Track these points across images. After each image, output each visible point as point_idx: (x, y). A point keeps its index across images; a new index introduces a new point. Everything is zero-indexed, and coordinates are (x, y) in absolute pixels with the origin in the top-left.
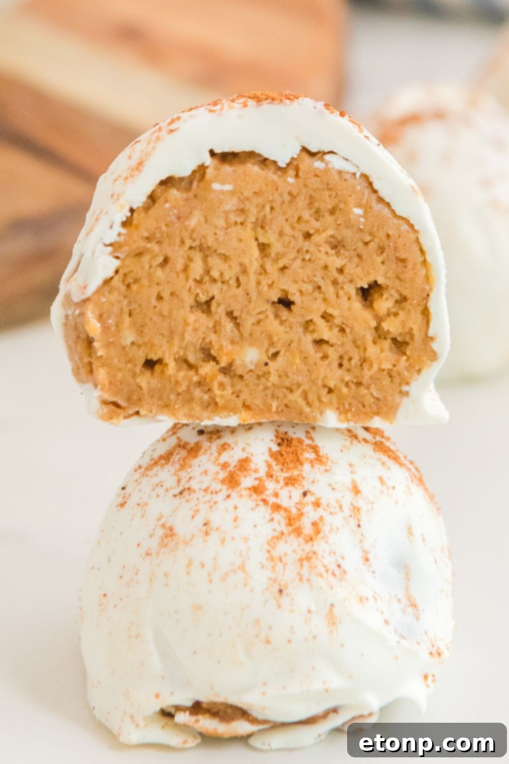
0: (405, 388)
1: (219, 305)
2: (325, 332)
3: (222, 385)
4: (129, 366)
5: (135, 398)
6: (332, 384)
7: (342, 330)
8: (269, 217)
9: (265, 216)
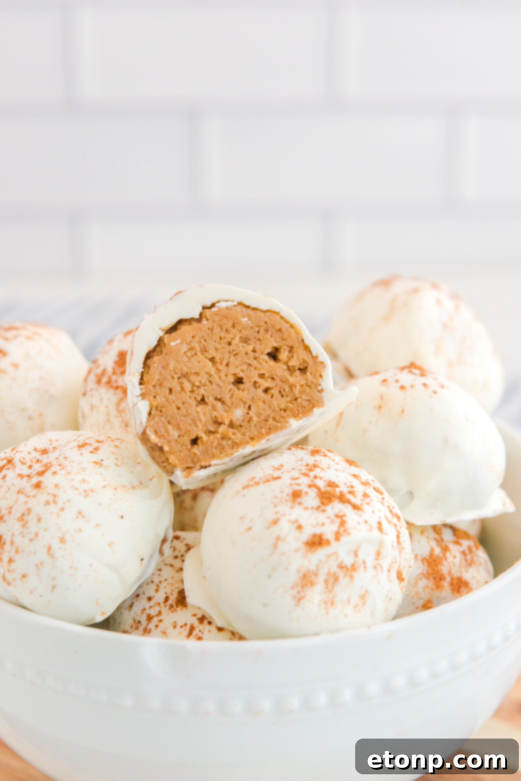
0: (319, 388)
1: (208, 397)
2: (265, 384)
3: (234, 434)
4: (184, 447)
5: (196, 460)
6: (283, 406)
7: (273, 379)
8: (205, 344)
9: (204, 346)
